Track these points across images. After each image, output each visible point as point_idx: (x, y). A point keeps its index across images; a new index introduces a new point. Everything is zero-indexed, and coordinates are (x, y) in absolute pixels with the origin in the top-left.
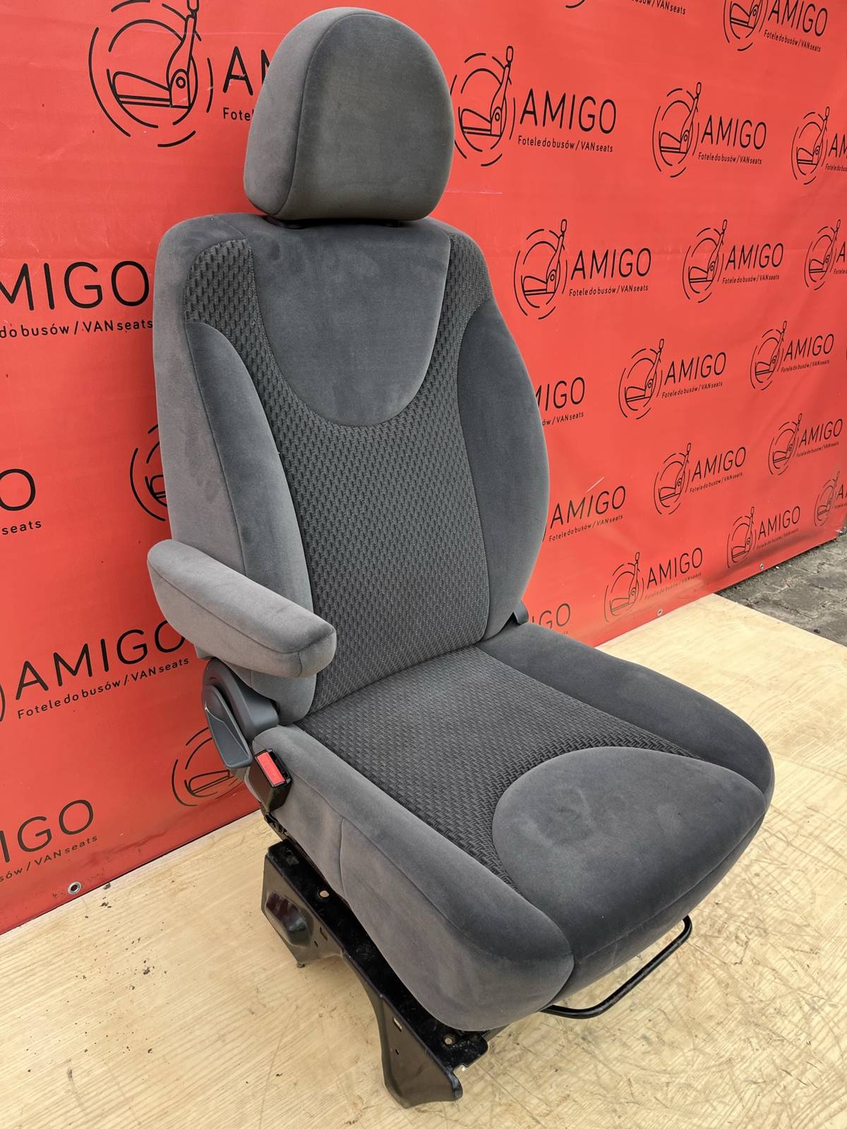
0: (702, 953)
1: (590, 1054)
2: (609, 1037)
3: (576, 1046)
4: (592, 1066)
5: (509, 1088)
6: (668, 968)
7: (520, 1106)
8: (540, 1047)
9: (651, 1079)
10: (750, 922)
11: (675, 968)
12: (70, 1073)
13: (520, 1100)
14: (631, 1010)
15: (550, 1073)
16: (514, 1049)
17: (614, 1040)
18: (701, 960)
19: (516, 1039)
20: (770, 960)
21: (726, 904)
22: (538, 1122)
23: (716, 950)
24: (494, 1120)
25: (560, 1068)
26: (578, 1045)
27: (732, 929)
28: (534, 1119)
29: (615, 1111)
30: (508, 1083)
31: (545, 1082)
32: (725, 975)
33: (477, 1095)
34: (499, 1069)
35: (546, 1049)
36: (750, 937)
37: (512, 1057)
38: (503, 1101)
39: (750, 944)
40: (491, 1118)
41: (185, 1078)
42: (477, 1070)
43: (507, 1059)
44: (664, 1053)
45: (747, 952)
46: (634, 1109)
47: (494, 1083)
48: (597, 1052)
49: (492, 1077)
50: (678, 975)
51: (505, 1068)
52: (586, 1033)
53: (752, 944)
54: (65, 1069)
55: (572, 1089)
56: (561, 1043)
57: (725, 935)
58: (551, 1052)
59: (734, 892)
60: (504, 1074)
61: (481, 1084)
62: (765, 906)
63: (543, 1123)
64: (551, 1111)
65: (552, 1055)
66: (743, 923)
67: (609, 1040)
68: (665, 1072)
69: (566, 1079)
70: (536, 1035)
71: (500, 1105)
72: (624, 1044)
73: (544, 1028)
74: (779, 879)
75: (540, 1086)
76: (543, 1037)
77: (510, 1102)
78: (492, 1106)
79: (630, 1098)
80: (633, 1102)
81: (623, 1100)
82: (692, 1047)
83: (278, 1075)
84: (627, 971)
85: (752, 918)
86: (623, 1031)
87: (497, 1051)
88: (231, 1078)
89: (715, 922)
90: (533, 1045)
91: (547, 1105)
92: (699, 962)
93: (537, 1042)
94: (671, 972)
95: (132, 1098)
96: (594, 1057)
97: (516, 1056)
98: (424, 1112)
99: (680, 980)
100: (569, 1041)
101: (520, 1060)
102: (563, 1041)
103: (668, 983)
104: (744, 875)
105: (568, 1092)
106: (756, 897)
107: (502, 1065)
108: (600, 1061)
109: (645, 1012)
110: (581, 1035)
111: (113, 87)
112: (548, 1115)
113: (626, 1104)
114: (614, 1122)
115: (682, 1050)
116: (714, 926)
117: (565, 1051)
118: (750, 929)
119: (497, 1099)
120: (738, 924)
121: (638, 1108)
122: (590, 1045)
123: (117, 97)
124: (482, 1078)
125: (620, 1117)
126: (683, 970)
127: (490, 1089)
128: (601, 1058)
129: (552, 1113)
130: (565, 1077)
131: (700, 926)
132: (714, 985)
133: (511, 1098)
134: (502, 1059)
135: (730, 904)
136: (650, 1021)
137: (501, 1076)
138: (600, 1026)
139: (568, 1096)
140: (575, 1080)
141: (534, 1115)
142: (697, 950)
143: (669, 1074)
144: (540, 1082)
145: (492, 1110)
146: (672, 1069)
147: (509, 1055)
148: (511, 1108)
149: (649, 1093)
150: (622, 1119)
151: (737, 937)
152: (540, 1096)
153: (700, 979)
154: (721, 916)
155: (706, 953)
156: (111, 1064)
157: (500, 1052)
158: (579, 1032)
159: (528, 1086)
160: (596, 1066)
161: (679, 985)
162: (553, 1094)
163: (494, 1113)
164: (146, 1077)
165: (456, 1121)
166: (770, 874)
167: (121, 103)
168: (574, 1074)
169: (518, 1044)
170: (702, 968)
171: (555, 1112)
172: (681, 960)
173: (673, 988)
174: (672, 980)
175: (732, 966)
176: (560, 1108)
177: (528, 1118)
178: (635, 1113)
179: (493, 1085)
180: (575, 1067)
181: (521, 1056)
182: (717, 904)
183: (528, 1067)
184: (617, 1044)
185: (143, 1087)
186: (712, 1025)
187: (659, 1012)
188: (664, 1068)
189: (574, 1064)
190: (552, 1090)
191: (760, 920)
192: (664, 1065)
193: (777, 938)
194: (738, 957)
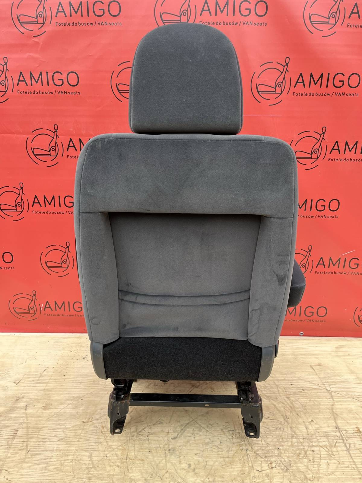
0: (248, 458)
1: (166, 455)
2: (178, 456)
3: (164, 450)
4: (162, 459)
5: (130, 445)
6: (227, 453)
7: (127, 451)
8: (153, 442)
9: (175, 477)
10: (284, 463)
11: (230, 455)
12: (45, 370)
13: (129, 450)
14: (196, 455)
15: (147, 451)
16: (145, 437)
17: (178, 458)
18: (244, 460)
19: (149, 435)
20: (275, 479)
21: (282, 451)
22: (127, 459)
23: (255, 461)
24: (116, 449)
25: (151, 452)
26: (165, 450)
27: (273, 460)
28: (127, 458)
29: (152, 475)
30: (132, 443)
31: (143, 452)
32: (247, 470)
33: (120, 440)
34: (134, 438)
35: (154, 444)
36: (277, 467)
37: (141, 438)
38: (125, 447)
39: (273, 469)
40: (116, 448)
41: (64, 386)
42: (128, 434)
43: (140, 438)
44: (190, 474)
45: (269, 471)
46: (158, 480)
47: (128, 441)
48: (168, 456)
49: (130, 439)
50: (228, 457)
51: (136, 439)
52: (172, 449)
53: (274, 470)
54: (45, 369)
55: (147, 459)
56: (160, 446)
57: (266, 460)
58: (154, 446)
59: (293, 450)
60: (134, 441)
61: (125, 438)
62: (300, 462)
63: (128, 460)
64: (134, 460)
65: (154, 447)
66: (281, 461)
67: (177, 457)
68: (183, 479)
69: (149, 456)
70: (156, 438)
71: (123, 447)
72: (180, 462)
73: (161, 438)
74: (321, 458)
75: (139, 451)
76: (158, 440)
77: (126, 448)
78: (121, 445)
79: (161, 476)
80: (160, 478)
81: (158, 474)
82: (202, 480)
83: (82, 399)
84: (210, 443)
85: (287, 462)
86: (185, 458)
87: (139, 434)
88: (72, 393)
89: (269, 453)
90: (151, 440)
91: (135, 457)
92: (242, 460)
93: (154, 440)
94: (227, 455)
95: (49, 383)
96: (166, 457)
97: (143, 439)
98: (102, 433)
99: (227, 460)
100: (164, 447)
101: (143, 441)
102: (162, 446)
103: (221, 457)
104: (306, 448)
105: (145, 459)
106: (301, 457)
107: (136, 438)
108: (166, 459)
109: (200, 459)
110: (170, 449)
111: (118, 88)
112: (132, 460)
113: (158, 476)
114: (148, 477)
115: (198, 478)
116: (266, 454)
117: (159, 449)
118: (281, 465)
119: (124, 445)
120: (278, 460)
121: (160, 480)
122: (169, 453)
123: (119, 91)
124: (127, 437)
125: (151, 478)
126: (233, 458)
127: (125, 441)
128: (167, 459)
129: (133, 461)
130: (150, 455)
131: (260, 450)
132: (238, 470)
133: (128, 448)
134: (138, 437)
135: (285, 452)
136: (198, 462)
137: (133, 441)
138: (179, 451)
139: (144, 460)
140: (152, 458)
141: (128, 457)
142: (247, 456)
143: (183, 480)
144: (141, 450)
145: (119, 446)
146: (186, 480)
147: (141, 437)
148: (124, 450)
149: (169, 480)
150: (151, 479)
151: (271, 463)
152: (136, 454)
153: (235, 465)
154: (274, 453)
155: (249, 459)
156: (54, 373)
157: (140, 435)
158: (170, 447)
159: (136, 449)
160: (163, 460)
161: (225, 461)
162: (140, 456)
163: (118, 448)
164: (57, 381)
165: (107, 442)
166: (320, 454)
167: (120, 93)
168: (153, 456)
169: (148, 437)
170: (241, 462)
171: (134, 461)
172: (236, 454)
173: (221, 460)
174: (224, 457)
175: (255, 470)
176: (137, 461)
177: (125, 456)
178: (157, 481)
179: (127, 441)
180: (156, 455)
181: (144, 440)
182: (278, 448)
183: (143, 444)
184: (178, 459)
185: (54, 382)
186: (219, 480)
187: (205, 462)
188: (184, 477)
189: (157, 454)
190: (141, 455)
191: (291, 465)
192: (185, 477)
193: (289, 475)
194: (261, 469)
